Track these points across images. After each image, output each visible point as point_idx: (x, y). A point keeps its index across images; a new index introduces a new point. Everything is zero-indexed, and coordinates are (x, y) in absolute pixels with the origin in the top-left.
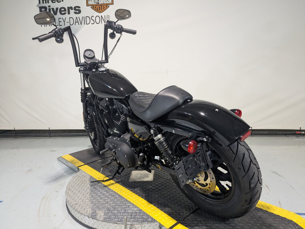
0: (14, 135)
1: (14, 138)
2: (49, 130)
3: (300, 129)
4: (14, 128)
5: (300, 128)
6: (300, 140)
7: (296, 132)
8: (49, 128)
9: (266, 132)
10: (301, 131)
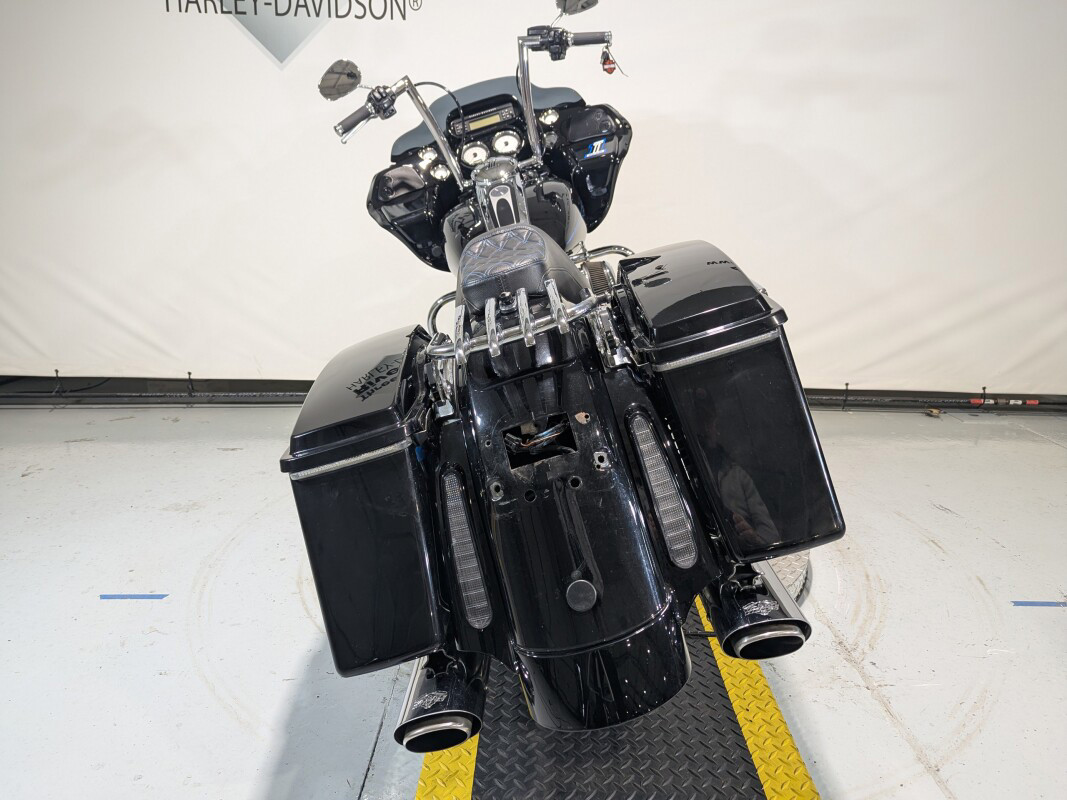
0: (55, 397)
1: (51, 406)
2: (190, 381)
3: (982, 391)
4: (57, 371)
5: (984, 388)
6: (981, 423)
7: (972, 401)
8: (190, 374)
9: (887, 400)
10: (984, 396)
